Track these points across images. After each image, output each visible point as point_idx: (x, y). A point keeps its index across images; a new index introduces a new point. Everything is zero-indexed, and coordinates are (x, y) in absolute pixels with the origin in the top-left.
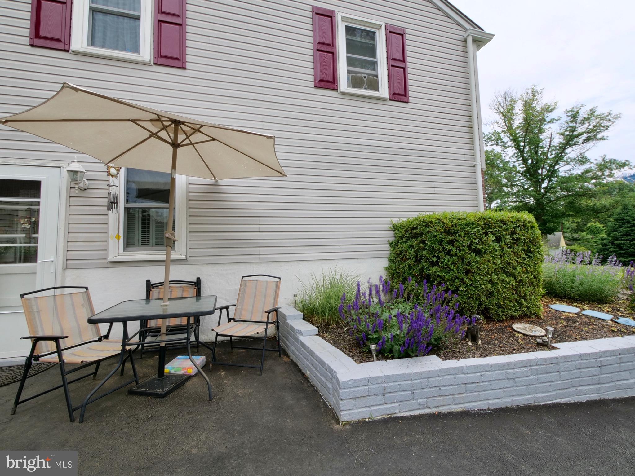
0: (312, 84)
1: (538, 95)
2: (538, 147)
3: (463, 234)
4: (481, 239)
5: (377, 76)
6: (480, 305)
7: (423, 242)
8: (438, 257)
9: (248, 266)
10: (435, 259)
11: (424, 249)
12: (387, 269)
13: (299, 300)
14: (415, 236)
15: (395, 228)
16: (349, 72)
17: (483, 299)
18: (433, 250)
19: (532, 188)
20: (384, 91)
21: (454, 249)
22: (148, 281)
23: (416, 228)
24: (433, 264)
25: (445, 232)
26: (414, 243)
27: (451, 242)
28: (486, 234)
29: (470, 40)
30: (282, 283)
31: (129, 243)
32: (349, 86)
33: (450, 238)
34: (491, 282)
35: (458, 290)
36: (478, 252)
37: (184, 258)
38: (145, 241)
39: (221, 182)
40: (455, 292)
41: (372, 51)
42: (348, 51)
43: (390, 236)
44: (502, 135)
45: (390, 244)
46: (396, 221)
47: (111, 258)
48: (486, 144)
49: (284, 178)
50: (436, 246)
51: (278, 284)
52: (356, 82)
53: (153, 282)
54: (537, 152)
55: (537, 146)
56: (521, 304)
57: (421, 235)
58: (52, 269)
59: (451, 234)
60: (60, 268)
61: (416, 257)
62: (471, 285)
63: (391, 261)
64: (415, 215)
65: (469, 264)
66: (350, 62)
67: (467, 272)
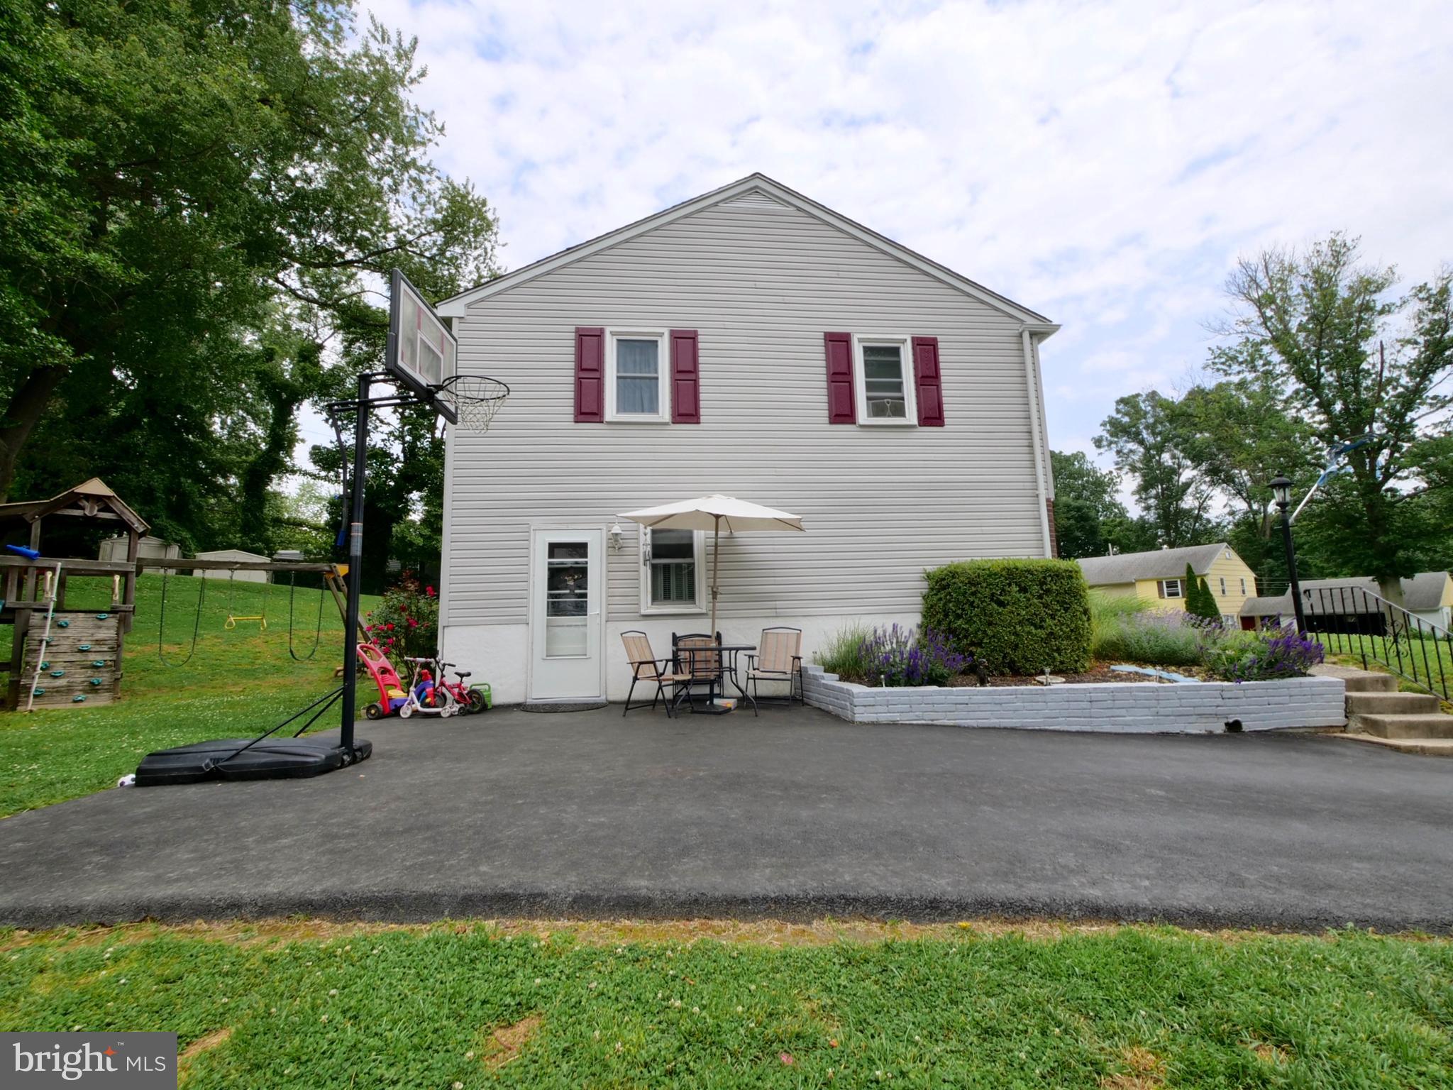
0: (827, 420)
1: (1348, 253)
2: (1359, 372)
3: (985, 585)
4: (1003, 590)
5: (903, 399)
6: (1004, 657)
7: (949, 594)
8: (963, 610)
9: (765, 620)
10: (959, 612)
11: (950, 602)
12: (919, 626)
13: (818, 656)
14: (944, 588)
15: (929, 577)
16: (869, 399)
17: (1009, 651)
18: (958, 602)
19: (1350, 469)
20: (912, 416)
21: (977, 601)
22: (674, 634)
23: (944, 579)
24: (959, 617)
25: (969, 583)
26: (942, 595)
27: (974, 594)
28: (1010, 585)
29: (1026, 336)
30: (803, 634)
31: (655, 598)
32: (869, 416)
33: (973, 589)
34: (1016, 634)
35: (982, 642)
36: (1001, 604)
37: (704, 611)
38: (667, 597)
39: (736, 534)
40: (979, 644)
41: (895, 369)
42: (867, 376)
43: (924, 586)
44: (1266, 349)
45: (924, 597)
46: (929, 569)
47: (643, 612)
48: (1225, 371)
49: (801, 533)
50: (961, 598)
51: (799, 636)
52: (878, 409)
53: (678, 635)
54: (1356, 385)
55: (1357, 371)
56: (1054, 658)
57: (948, 586)
58: (598, 621)
59: (974, 585)
60: (604, 620)
61: (944, 611)
62: (994, 636)
63: (924, 616)
64: (947, 561)
65: (991, 615)
66: (869, 387)
67: (990, 624)
